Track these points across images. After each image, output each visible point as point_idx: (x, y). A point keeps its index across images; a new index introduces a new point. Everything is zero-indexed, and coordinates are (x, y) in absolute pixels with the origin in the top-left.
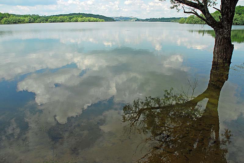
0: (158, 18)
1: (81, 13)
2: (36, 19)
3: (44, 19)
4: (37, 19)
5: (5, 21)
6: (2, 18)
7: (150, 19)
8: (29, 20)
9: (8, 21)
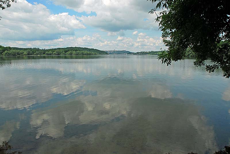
0: (148, 51)
1: (77, 47)
2: (34, 52)
3: (42, 52)
4: (36, 52)
5: (6, 54)
6: (4, 51)
7: (141, 52)
8: (28, 52)
9: (8, 54)
